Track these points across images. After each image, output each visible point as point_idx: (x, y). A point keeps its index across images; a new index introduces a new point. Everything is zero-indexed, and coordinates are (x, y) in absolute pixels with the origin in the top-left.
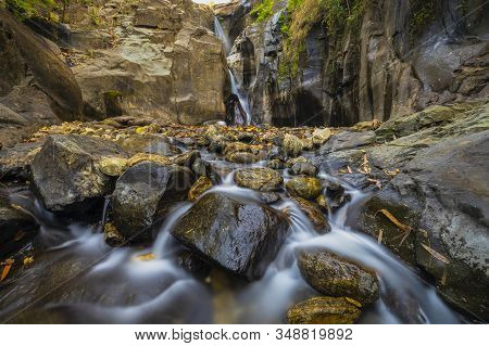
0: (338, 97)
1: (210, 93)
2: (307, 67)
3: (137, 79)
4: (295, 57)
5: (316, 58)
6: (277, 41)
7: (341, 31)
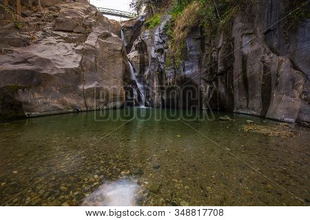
0: (214, 83)
1: (112, 81)
2: (187, 59)
3: (45, 72)
4: (178, 52)
5: (194, 53)
6: (164, 42)
7: (214, 32)
